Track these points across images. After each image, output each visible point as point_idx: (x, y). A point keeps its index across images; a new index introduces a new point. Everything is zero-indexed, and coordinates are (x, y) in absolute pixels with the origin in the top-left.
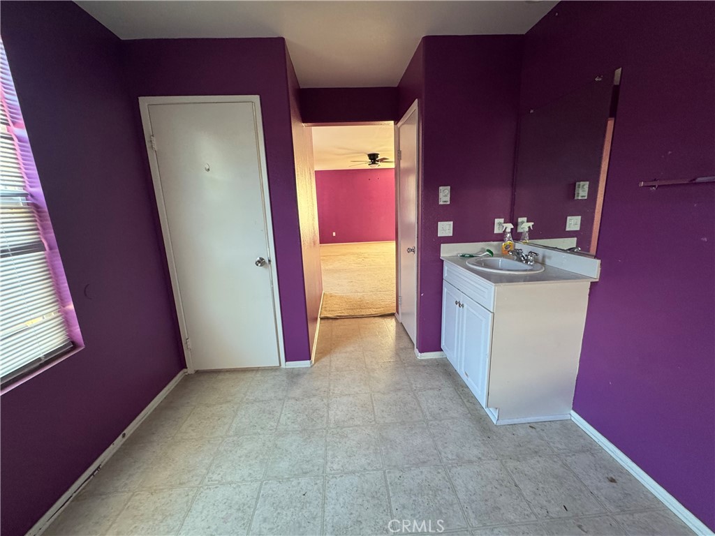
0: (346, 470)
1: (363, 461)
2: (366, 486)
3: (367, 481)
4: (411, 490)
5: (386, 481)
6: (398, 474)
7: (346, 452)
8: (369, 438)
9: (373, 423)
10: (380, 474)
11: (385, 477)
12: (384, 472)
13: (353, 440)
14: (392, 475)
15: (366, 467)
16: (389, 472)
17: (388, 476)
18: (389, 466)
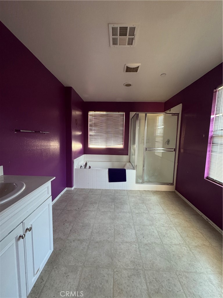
0: (130, 243)
1: (122, 246)
2: (122, 237)
3: (121, 238)
4: (106, 234)
5: (114, 238)
6: (109, 239)
7: (130, 252)
8: (119, 259)
9: (115, 270)
10: (116, 240)
11: (114, 239)
12: (114, 241)
13: (127, 258)
14: (111, 239)
15: (121, 244)
16: (112, 240)
17: (113, 239)
18: (112, 243)
